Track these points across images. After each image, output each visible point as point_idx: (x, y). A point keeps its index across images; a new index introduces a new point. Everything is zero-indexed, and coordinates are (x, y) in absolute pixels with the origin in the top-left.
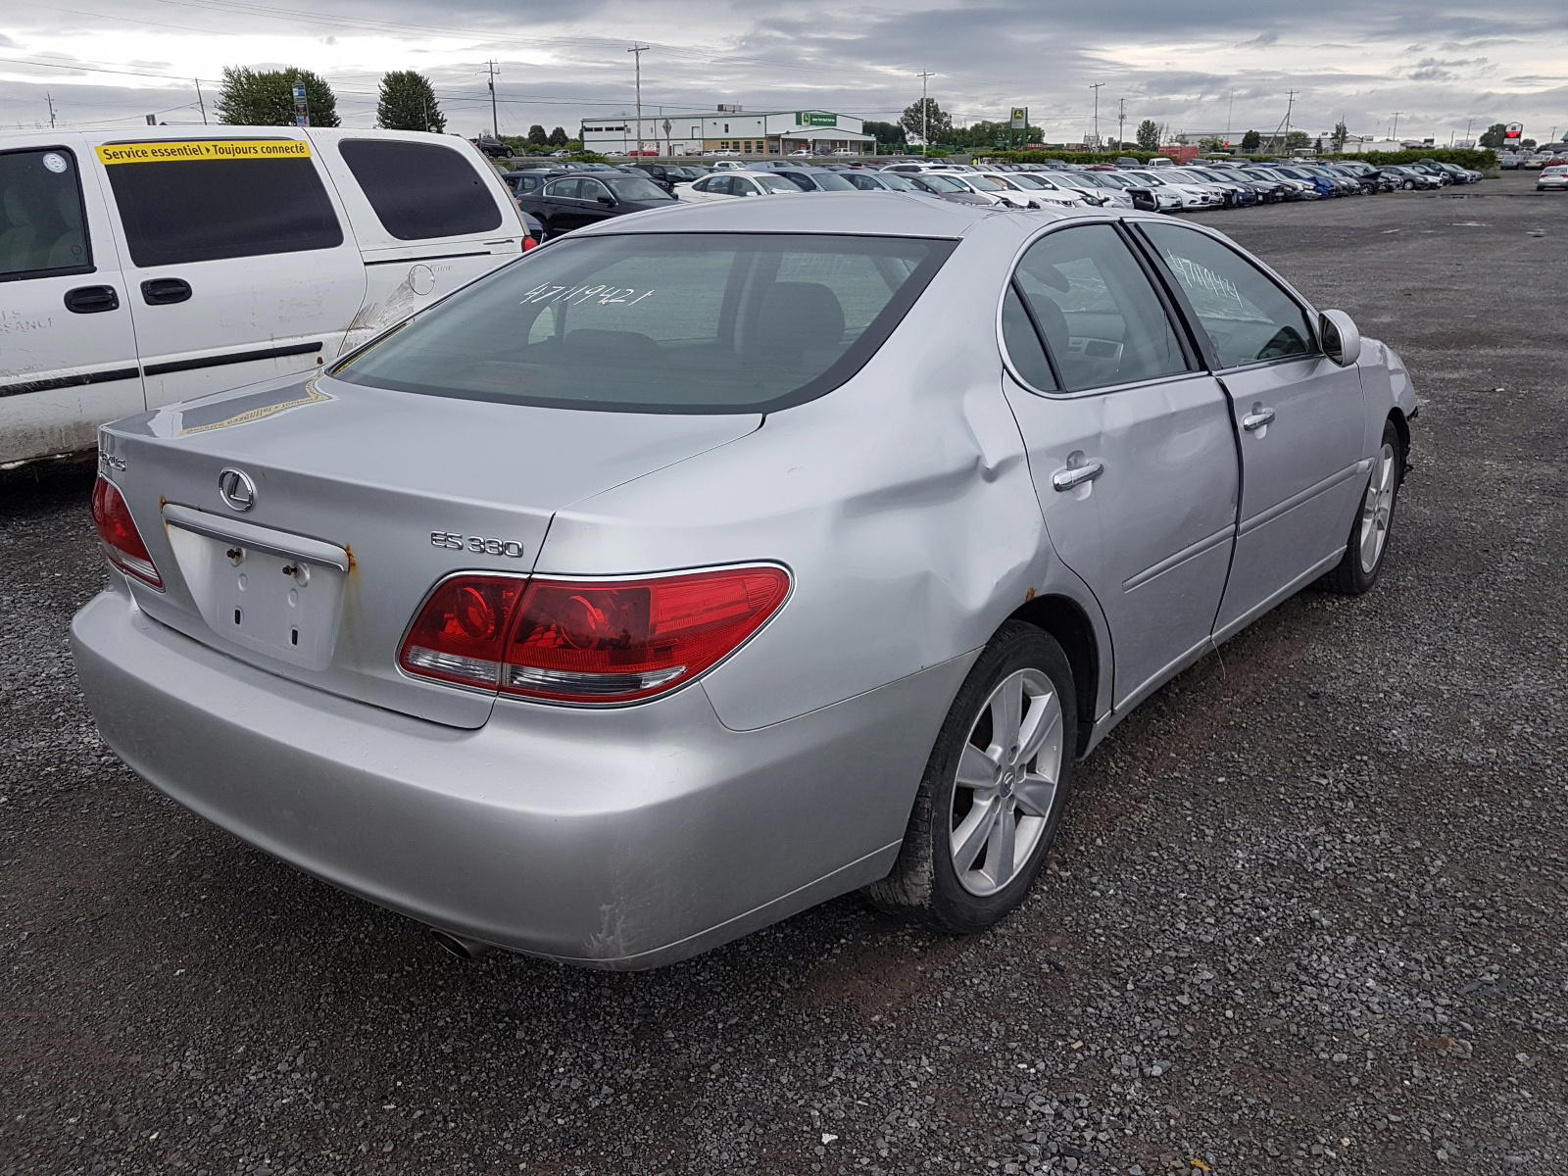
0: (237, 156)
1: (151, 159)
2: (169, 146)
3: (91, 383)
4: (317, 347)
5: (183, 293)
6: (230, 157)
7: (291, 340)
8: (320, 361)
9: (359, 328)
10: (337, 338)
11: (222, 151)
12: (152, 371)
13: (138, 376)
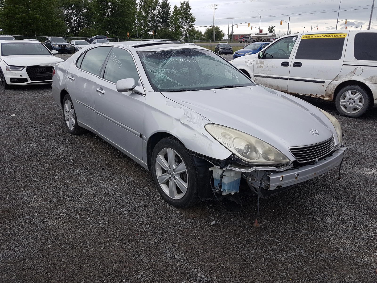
0: (328, 37)
1: (310, 38)
2: (315, 35)
3: (280, 79)
4: (323, 82)
5: (300, 65)
6: (326, 37)
7: (319, 79)
8: (323, 86)
9: (336, 80)
10: (329, 81)
11: (325, 36)
12: (290, 79)
13: (287, 80)
